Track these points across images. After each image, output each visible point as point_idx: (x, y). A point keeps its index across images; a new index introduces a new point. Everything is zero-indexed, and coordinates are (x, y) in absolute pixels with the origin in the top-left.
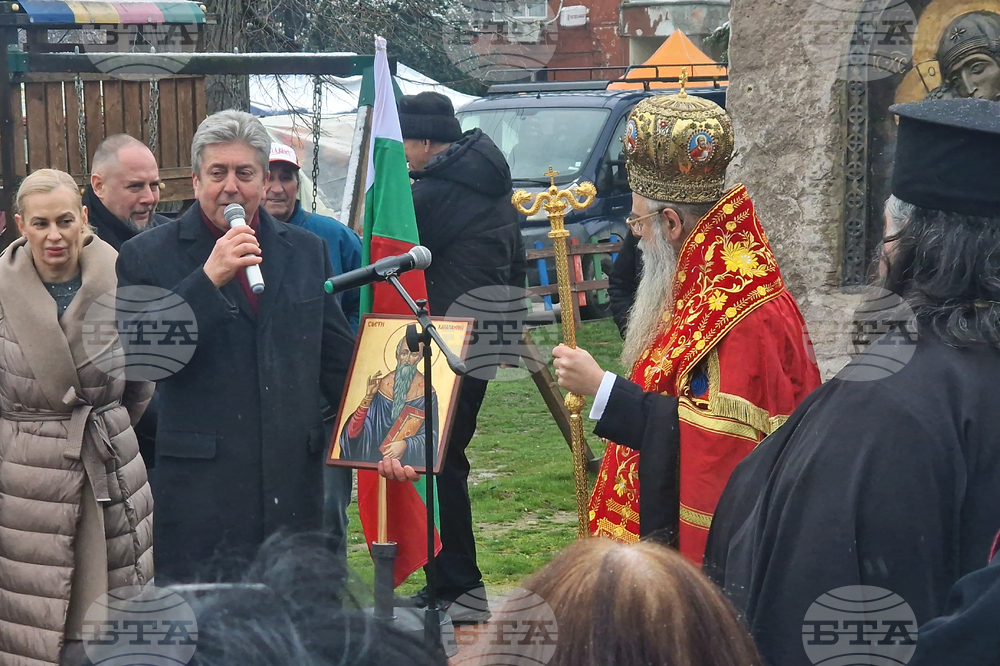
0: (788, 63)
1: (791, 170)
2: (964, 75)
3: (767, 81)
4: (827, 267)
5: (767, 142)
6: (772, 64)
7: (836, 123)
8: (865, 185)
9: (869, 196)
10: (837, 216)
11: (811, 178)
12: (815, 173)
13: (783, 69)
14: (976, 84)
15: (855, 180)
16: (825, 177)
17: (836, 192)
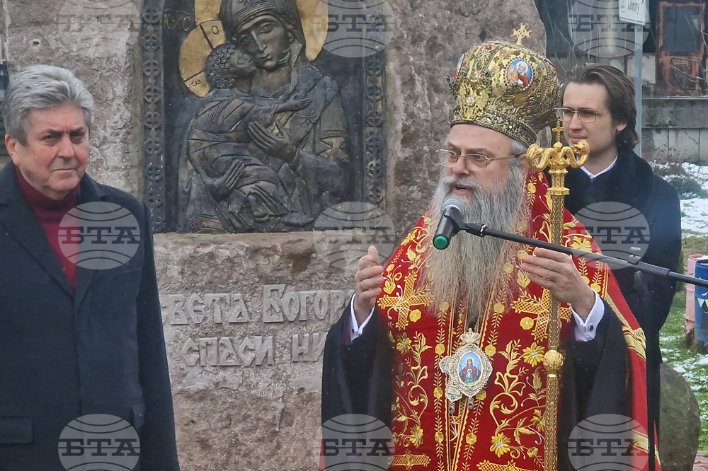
2: (254, 34)
7: (131, 75)
8: (162, 134)
9: (166, 142)
10: (136, 162)
11: (112, 128)
12: (115, 123)
14: (265, 42)
15: (153, 129)
16: (124, 127)
17: (134, 140)
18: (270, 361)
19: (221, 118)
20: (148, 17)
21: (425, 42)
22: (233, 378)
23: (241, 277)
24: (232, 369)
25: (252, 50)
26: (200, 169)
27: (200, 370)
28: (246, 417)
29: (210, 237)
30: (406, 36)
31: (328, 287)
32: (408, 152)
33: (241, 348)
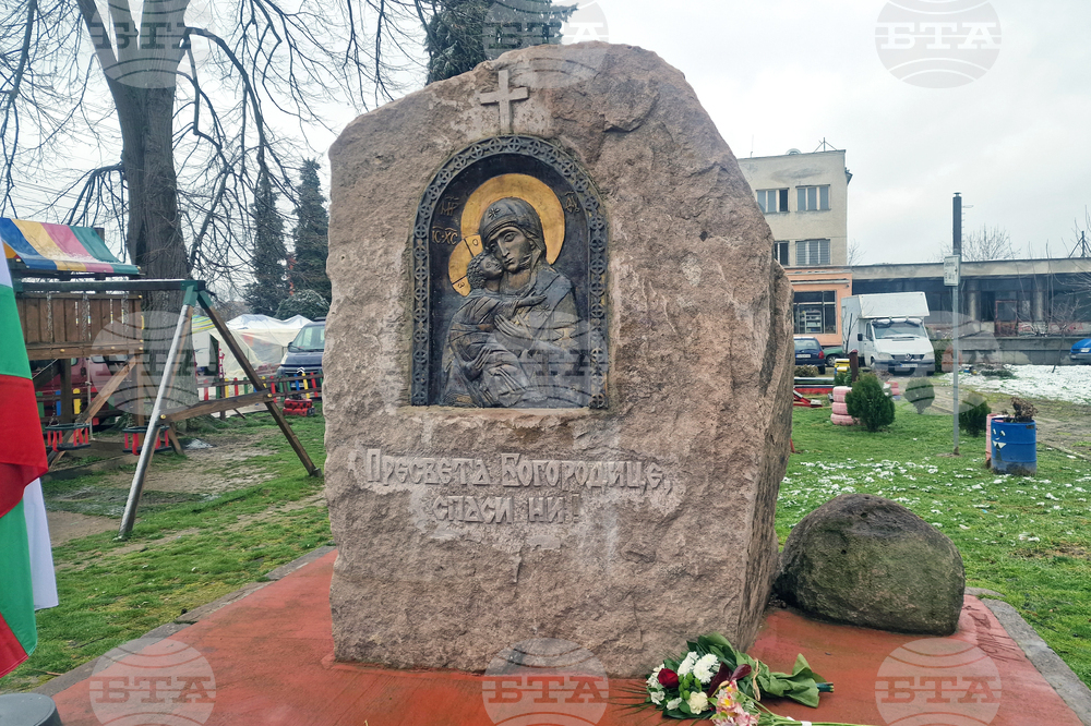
0: (370, 238)
1: (373, 314)
2: (499, 242)
3: (355, 251)
4: (401, 386)
5: (355, 295)
6: (359, 238)
7: (406, 280)
8: (428, 325)
9: (431, 333)
10: (408, 348)
11: (388, 321)
12: (390, 317)
13: (367, 242)
14: (508, 249)
15: (421, 321)
16: (398, 319)
17: (407, 330)
18: (509, 520)
19: (472, 312)
20: (418, 233)
21: (645, 243)
22: (476, 532)
23: (481, 446)
24: (476, 525)
25: (499, 256)
26: (458, 353)
27: (449, 524)
28: (487, 567)
29: (461, 410)
30: (626, 238)
31: (559, 458)
32: (627, 340)
33: (484, 506)
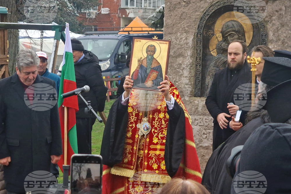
0: (180, 33)
1: (181, 62)
2: (229, 38)
3: (174, 37)
4: (190, 89)
5: (174, 54)
6: (176, 33)
7: (193, 49)
8: (201, 67)
9: (202, 70)
10: (193, 75)
11: (186, 65)
12: (187, 63)
13: (179, 34)
14: (232, 40)
15: (198, 65)
16: (190, 64)
17: (193, 68)
19: (218, 63)
20: (199, 32)
21: (281, 41)
25: (228, 42)
26: (212, 78)
27: (207, 140)
30: (274, 39)
